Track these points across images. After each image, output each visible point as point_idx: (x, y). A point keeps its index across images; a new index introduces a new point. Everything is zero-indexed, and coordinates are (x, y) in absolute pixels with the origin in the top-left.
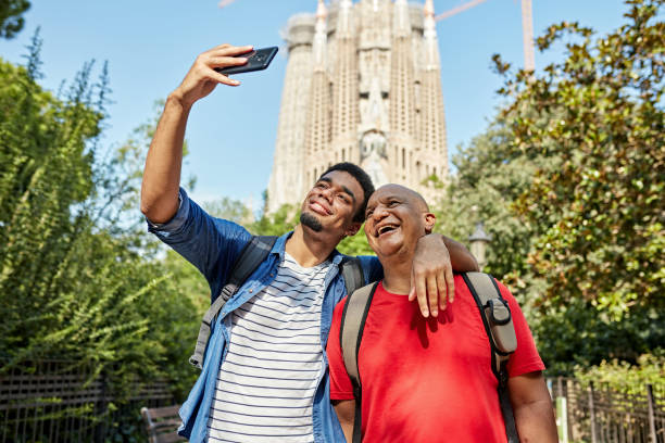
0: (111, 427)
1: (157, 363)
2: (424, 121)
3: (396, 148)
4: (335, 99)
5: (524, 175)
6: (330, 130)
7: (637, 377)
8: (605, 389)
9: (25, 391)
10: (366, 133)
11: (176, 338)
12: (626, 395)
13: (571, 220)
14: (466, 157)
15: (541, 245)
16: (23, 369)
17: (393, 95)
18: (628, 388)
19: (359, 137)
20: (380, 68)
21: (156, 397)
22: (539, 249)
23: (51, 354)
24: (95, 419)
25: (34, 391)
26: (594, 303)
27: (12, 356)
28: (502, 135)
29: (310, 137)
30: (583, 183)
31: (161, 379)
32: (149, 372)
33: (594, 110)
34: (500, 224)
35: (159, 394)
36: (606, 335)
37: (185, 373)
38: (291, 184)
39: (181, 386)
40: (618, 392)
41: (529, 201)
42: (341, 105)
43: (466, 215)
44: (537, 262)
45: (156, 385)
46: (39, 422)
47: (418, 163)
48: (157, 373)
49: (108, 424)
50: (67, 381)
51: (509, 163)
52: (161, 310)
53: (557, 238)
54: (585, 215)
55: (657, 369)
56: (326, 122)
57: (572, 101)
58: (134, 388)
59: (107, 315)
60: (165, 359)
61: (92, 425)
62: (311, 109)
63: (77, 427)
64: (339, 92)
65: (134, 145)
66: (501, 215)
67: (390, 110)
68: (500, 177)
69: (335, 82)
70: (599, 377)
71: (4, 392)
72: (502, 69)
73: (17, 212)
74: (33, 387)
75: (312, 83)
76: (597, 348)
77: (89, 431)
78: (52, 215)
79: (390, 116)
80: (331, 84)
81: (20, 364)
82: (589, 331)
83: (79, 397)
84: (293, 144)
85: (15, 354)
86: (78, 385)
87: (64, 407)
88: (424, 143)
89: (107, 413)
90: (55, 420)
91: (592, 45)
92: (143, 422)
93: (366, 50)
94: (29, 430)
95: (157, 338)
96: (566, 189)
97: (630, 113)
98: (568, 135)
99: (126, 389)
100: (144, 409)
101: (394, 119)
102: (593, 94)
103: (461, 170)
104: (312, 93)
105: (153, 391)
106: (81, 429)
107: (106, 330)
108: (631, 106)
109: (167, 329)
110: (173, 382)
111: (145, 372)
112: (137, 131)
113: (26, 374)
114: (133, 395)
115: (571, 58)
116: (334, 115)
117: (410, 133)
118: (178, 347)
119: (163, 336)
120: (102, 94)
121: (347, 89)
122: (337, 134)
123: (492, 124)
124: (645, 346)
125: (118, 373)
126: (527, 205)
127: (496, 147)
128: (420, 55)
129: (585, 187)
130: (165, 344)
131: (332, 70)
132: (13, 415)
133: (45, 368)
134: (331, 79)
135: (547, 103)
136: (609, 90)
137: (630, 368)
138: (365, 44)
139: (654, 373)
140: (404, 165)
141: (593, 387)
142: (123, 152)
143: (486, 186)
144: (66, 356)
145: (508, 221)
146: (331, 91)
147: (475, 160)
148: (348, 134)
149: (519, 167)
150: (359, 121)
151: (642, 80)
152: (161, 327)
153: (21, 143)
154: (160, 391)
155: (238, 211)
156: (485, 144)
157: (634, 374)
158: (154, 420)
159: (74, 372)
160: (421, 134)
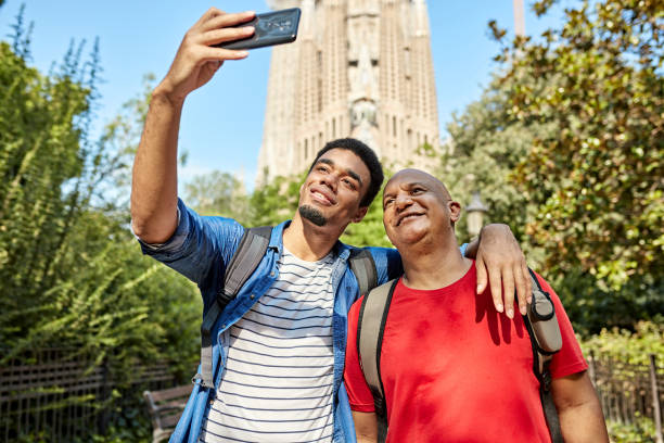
0: (114, 412)
1: (157, 345)
2: (415, 88)
3: (387, 116)
4: (324, 67)
5: (519, 142)
6: (320, 99)
7: (638, 346)
8: (606, 358)
9: (26, 382)
10: (356, 101)
11: (175, 319)
12: (627, 364)
13: (570, 189)
14: (460, 125)
15: (541, 216)
16: (23, 360)
17: (382, 63)
18: (629, 357)
19: (350, 106)
20: (369, 34)
21: (158, 379)
22: (538, 220)
23: (50, 342)
24: (98, 406)
25: (35, 381)
26: (593, 271)
27: (11, 347)
28: (497, 101)
29: (299, 106)
30: (583, 151)
31: (162, 361)
32: (149, 355)
33: (592, 76)
34: (497, 192)
35: (160, 375)
36: (604, 303)
37: (186, 353)
38: (282, 155)
39: (182, 367)
40: (619, 362)
41: (526, 170)
42: (330, 74)
43: (461, 183)
44: (536, 232)
45: (157, 367)
46: (42, 413)
47: (409, 131)
48: (158, 356)
49: (110, 409)
50: (68, 369)
51: (504, 130)
52: (159, 290)
53: (557, 208)
54: (584, 184)
55: (657, 336)
56: (316, 91)
57: (571, 68)
58: (135, 371)
59: (106, 301)
60: (165, 341)
61: (95, 412)
62: (300, 78)
63: (80, 415)
64: (328, 60)
65: (124, 121)
66: (497, 184)
67: (381, 78)
68: (495, 144)
69: (324, 51)
70: (600, 346)
71: (5, 384)
72: (498, 35)
73: (10, 196)
74: (34, 376)
75: (301, 51)
76: (595, 316)
77: (92, 418)
78: (47, 201)
79: (380, 84)
80: (320, 53)
81: (20, 355)
82: (587, 298)
83: (81, 383)
84: (282, 115)
85: (14, 344)
86: (79, 372)
87: (66, 395)
88: (414, 111)
89: (111, 399)
90: (58, 409)
91: (590, 10)
92: (145, 405)
93: (354, 17)
94: (32, 419)
95: (156, 321)
96: (565, 158)
97: (630, 78)
98: (567, 103)
99: (128, 374)
100: (147, 393)
101: (384, 87)
102: (592, 60)
103: (456, 138)
104: (300, 62)
105: (154, 373)
106: (84, 416)
107: (107, 317)
108: (630, 71)
109: (166, 311)
110: (173, 363)
111: (146, 355)
112: (125, 106)
113: (26, 364)
114: (135, 378)
115: (569, 23)
116: (324, 83)
117: (401, 101)
118: (177, 328)
119: (162, 318)
120: (93, 73)
121: (336, 57)
122: (327, 104)
123: (487, 91)
124: (645, 314)
125: (119, 357)
126: (525, 175)
127: (491, 114)
128: (409, 21)
129: (585, 156)
130: (164, 325)
131: (320, 38)
132: (15, 405)
133: (45, 357)
134: (320, 48)
135: (544, 69)
136: (608, 56)
137: (631, 337)
138: (353, 11)
139: (655, 342)
140: (395, 134)
141: (593, 356)
142: (113, 128)
143: (482, 154)
144: (65, 343)
145: (505, 188)
146: (320, 59)
147: (470, 128)
148: (338, 103)
149: (515, 134)
150: (349, 89)
151: (641, 45)
152: (161, 308)
153: (12, 128)
154: (161, 372)
155: (229, 183)
156: (480, 112)
157: (635, 344)
158: (157, 403)
159: (75, 359)
160: (412, 102)
